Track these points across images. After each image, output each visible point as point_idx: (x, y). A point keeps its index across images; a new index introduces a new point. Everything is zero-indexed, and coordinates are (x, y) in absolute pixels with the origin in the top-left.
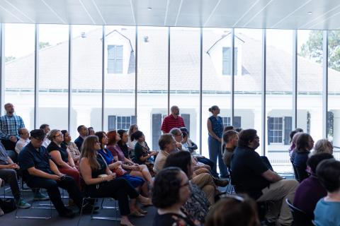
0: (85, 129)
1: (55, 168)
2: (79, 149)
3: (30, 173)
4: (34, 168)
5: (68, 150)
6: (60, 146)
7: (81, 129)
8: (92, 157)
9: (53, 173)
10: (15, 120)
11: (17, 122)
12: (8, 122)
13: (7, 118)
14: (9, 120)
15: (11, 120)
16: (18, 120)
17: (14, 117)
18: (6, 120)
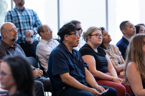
0: (131, 26)
1: (92, 79)
2: (124, 55)
3: (63, 80)
4: (68, 75)
5: (107, 56)
6: (96, 51)
7: (124, 26)
8: (141, 62)
9: (89, 86)
10: (28, 15)
11: (31, 17)
12: (20, 18)
13: (18, 12)
14: (21, 16)
15: (23, 16)
16: (32, 15)
17: (26, 11)
18: (18, 16)
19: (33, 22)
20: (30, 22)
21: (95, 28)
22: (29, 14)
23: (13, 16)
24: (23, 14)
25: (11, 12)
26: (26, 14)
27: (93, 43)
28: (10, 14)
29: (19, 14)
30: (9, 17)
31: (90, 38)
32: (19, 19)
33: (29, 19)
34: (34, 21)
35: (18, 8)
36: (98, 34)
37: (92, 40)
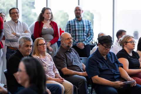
10: (83, 25)
11: (85, 27)
12: (77, 26)
13: (76, 22)
14: (78, 25)
15: (79, 25)
16: (87, 25)
17: (83, 21)
18: (75, 25)
19: (86, 30)
20: (84, 30)
21: (130, 37)
22: (85, 24)
23: (71, 25)
24: (80, 24)
25: (70, 22)
26: (82, 24)
27: (128, 49)
28: (69, 23)
29: (76, 24)
30: (68, 26)
31: (126, 45)
32: (75, 28)
33: (84, 28)
34: (88, 30)
35: (77, 19)
36: (132, 41)
37: (128, 46)
